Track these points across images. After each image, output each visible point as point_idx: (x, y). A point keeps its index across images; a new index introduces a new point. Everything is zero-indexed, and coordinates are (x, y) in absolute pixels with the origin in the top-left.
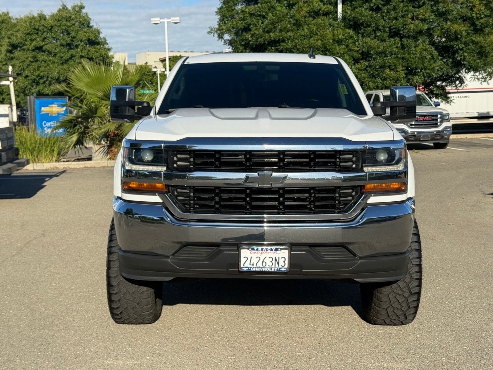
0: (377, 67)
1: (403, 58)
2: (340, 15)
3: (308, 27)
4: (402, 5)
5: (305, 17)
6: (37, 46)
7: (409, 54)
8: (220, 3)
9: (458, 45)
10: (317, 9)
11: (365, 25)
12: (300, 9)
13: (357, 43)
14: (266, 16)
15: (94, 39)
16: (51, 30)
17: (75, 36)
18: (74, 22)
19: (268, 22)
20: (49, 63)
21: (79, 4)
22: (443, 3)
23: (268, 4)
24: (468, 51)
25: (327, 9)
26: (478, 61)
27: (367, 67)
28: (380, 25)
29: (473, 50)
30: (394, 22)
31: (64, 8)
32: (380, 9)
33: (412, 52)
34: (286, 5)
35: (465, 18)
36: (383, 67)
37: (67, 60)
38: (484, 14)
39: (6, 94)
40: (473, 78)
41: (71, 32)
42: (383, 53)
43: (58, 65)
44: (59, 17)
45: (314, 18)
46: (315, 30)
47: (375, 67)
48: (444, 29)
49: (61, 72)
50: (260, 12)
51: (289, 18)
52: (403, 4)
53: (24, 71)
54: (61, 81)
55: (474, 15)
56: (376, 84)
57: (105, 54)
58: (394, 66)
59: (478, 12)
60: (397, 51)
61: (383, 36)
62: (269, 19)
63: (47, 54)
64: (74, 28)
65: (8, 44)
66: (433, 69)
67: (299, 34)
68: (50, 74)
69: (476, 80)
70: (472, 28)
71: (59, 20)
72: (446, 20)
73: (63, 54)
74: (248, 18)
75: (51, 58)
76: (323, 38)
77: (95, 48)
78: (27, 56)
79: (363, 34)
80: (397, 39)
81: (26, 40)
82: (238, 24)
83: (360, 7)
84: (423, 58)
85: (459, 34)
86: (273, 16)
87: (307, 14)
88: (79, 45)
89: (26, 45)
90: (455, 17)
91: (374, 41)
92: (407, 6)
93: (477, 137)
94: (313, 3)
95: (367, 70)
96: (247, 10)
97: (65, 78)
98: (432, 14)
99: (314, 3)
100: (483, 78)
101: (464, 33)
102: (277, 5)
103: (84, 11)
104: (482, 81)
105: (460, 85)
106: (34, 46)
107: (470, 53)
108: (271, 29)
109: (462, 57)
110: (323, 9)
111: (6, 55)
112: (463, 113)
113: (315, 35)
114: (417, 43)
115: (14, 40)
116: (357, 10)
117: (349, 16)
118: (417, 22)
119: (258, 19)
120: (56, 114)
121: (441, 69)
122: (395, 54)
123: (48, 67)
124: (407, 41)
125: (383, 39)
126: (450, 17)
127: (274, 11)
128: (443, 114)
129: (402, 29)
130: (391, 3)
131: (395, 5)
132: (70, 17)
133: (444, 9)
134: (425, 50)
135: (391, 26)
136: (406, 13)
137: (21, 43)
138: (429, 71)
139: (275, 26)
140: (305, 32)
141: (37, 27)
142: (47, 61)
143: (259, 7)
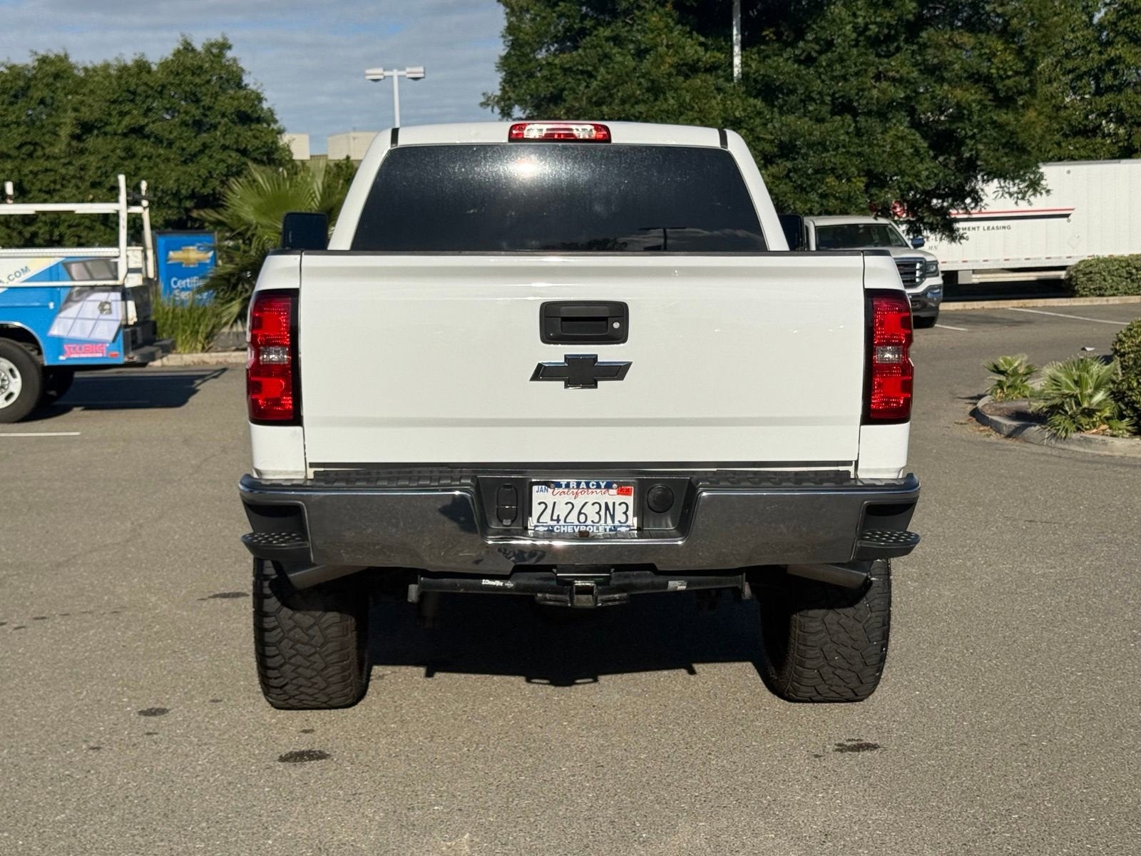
0: (810, 171)
1: (859, 154)
2: (737, 71)
3: (675, 95)
4: (855, 52)
5: (670, 75)
6: (132, 126)
7: (869, 146)
8: (504, 47)
9: (964, 129)
10: (693, 60)
11: (785, 91)
12: (659, 60)
13: (770, 126)
14: (594, 73)
15: (250, 111)
16: (161, 93)
17: (211, 105)
18: (208, 77)
19: (598, 85)
20: (158, 160)
21: (221, 40)
22: (935, 48)
23: (598, 49)
24: (985, 140)
25: (713, 60)
26: (1005, 159)
27: (790, 171)
28: (813, 91)
29: (995, 139)
30: (840, 84)
31: (188, 48)
32: (814, 60)
33: (875, 142)
34: (632, 51)
35: (976, 77)
36: (821, 171)
37: (195, 155)
38: (1012, 70)
39: (66, 224)
40: (1001, 193)
41: (203, 98)
42: (822, 146)
43: (176, 165)
44: (178, 66)
45: (687, 77)
46: (688, 100)
47: (805, 173)
48: (936, 98)
49: (182, 181)
50: (582, 65)
51: (638, 78)
52: (858, 51)
53: (107, 177)
54: (181, 197)
55: (993, 71)
56: (809, 205)
57: (273, 143)
58: (842, 169)
59: (1001, 66)
60: (847, 140)
61: (820, 112)
62: (599, 78)
63: (153, 143)
64: (208, 90)
65: (75, 122)
66: (917, 175)
67: (657, 108)
68: (160, 183)
69: (1007, 196)
70: (991, 96)
71: (178, 74)
72: (941, 80)
73: (185, 141)
74: (558, 77)
75: (161, 151)
76: (704, 117)
77: (251, 130)
78: (111, 147)
79: (781, 108)
80: (849, 117)
81: (110, 115)
82: (540, 89)
83: (776, 55)
84: (897, 155)
85: (965, 108)
86: (608, 73)
87: (672, 70)
88: (219, 123)
89: (111, 124)
90: (957, 75)
91: (802, 120)
92: (866, 54)
93: (1004, 306)
94: (684, 48)
95: (790, 178)
96: (557, 61)
97: (190, 191)
98: (914, 69)
99: (687, 48)
100: (1021, 192)
101: (975, 107)
102: (614, 51)
103: (229, 54)
104: (1018, 198)
105: (973, 205)
106: (126, 127)
107: (989, 144)
108: (604, 98)
109: (974, 152)
110: (704, 59)
111: (69, 145)
112: (998, 260)
113: (688, 110)
114: (887, 125)
115: (86, 114)
116: (770, 61)
117: (754, 74)
118: (884, 84)
119: (579, 80)
120: (194, 264)
121: (936, 175)
122: (844, 146)
123: (156, 170)
124: (867, 121)
125: (819, 117)
126: (947, 75)
127: (609, 64)
128: (926, 262)
129: (857, 98)
130: (834, 49)
131: (842, 51)
132: (201, 67)
133: (936, 61)
134: (902, 138)
135: (834, 93)
136: (864, 67)
137: (101, 121)
138: (910, 179)
139: (612, 92)
140: (669, 105)
141: (132, 88)
142: (154, 157)
143: (580, 55)
